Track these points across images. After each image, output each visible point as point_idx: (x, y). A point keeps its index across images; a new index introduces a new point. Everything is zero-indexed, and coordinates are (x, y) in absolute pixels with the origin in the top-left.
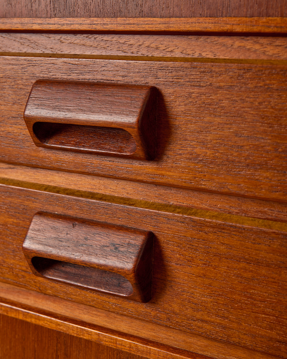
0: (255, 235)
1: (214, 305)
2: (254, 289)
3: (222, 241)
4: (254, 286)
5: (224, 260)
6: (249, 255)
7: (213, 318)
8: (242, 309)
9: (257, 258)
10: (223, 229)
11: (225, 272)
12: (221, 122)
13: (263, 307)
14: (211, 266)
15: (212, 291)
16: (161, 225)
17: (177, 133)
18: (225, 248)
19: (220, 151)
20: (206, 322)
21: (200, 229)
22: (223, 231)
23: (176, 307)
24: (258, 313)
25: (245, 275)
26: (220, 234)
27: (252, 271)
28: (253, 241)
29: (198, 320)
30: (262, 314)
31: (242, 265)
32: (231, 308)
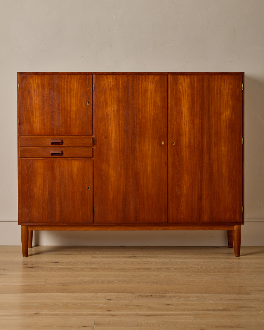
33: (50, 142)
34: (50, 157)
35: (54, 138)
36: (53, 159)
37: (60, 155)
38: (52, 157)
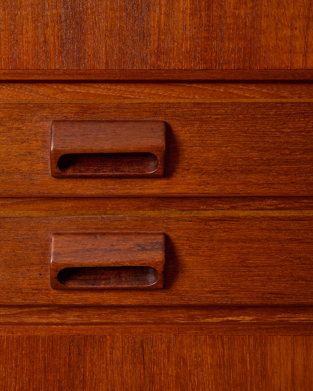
1: (219, 279)
2: (250, 260)
3: (223, 230)
4: (249, 258)
5: (225, 243)
6: (245, 236)
7: (219, 288)
8: (241, 276)
9: (251, 237)
11: (227, 252)
13: (258, 271)
17: (184, 154)
21: (206, 223)
22: (224, 222)
24: (253, 277)
25: (243, 251)
26: (221, 224)
27: (247, 248)
28: (247, 226)
30: (257, 277)
31: (239, 244)
33: (45, 146)
34: (41, 299)
35: (84, 109)
36: (71, 317)
37: (152, 281)
38: (65, 298)
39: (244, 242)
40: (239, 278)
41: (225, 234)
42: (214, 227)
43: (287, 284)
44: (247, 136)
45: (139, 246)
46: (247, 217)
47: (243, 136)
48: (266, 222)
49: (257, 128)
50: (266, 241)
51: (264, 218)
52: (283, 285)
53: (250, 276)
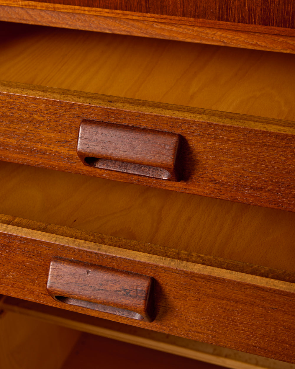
0: (233, 285)
1: (205, 324)
2: (234, 316)
3: (209, 287)
4: (234, 315)
5: (210, 298)
6: (230, 296)
7: (205, 331)
8: (226, 327)
9: (236, 298)
10: (209, 280)
11: (212, 305)
12: (232, 161)
13: (242, 326)
14: (202, 301)
15: (203, 316)
16: (159, 273)
17: (199, 164)
18: (211, 291)
19: (232, 178)
20: (200, 333)
21: (191, 278)
22: (209, 281)
23: (176, 324)
24: (238, 330)
25: (228, 308)
26: (206, 282)
27: (232, 306)
28: (232, 289)
29: (194, 331)
30: (241, 331)
31: (224, 302)
32: (218, 326)
39: (229, 301)
40: (224, 328)
41: (210, 290)
42: (200, 282)
43: (271, 343)
44: (258, 159)
45: (125, 290)
46: (232, 282)
47: (254, 158)
48: (251, 290)
49: (268, 154)
50: (250, 305)
51: (249, 286)
52: (267, 343)
53: (235, 329)
